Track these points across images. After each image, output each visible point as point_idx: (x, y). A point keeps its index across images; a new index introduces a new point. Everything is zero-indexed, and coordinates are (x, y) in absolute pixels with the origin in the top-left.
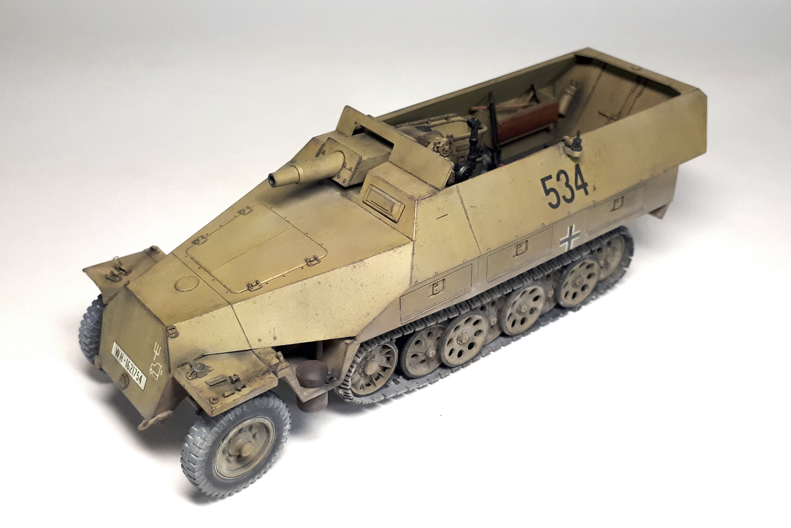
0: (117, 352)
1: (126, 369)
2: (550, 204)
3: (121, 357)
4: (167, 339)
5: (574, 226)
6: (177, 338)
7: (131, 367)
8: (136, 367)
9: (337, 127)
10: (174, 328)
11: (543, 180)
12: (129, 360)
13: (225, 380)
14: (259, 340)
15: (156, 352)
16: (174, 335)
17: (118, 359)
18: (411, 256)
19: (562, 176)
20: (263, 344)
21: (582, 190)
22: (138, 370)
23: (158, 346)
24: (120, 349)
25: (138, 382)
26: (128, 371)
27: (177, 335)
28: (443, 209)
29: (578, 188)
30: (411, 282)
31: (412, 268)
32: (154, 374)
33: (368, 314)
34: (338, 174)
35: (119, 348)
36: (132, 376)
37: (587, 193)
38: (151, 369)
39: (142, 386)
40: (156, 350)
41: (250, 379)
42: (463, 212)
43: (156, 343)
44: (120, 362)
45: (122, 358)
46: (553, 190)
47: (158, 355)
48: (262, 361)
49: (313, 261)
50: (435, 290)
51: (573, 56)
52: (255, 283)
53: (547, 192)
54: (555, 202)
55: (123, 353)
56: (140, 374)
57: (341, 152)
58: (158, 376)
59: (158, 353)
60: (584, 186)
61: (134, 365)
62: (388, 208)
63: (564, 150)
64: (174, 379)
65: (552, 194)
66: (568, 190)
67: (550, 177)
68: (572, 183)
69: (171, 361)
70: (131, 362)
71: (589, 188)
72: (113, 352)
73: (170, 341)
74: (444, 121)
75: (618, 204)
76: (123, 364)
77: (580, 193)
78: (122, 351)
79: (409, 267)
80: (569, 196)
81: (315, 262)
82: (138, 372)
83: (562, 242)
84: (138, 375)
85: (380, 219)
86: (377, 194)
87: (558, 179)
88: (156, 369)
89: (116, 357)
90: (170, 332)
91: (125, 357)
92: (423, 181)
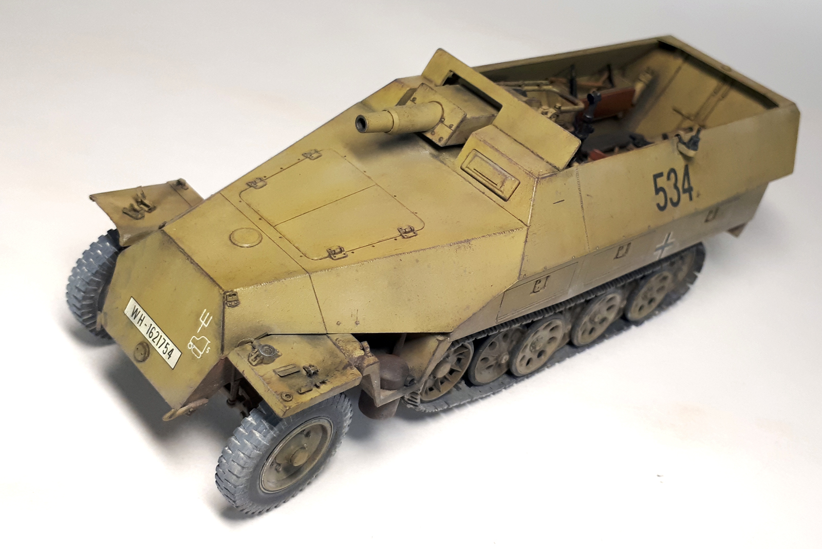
0: (135, 313)
1: (147, 337)
2: (658, 205)
3: (140, 319)
4: (224, 308)
5: (672, 233)
6: (236, 308)
7: (155, 335)
8: (164, 336)
9: (424, 72)
10: (235, 295)
11: (657, 176)
12: (154, 325)
13: (299, 371)
14: (338, 324)
15: (203, 323)
16: (233, 304)
17: (135, 322)
18: (524, 244)
19: (672, 175)
20: (341, 329)
21: (687, 195)
22: (168, 341)
23: (208, 314)
24: (140, 309)
25: (165, 357)
26: (150, 340)
27: (237, 303)
28: (560, 193)
29: (685, 191)
30: (520, 274)
31: (523, 259)
32: (194, 349)
33: (468, 307)
34: (432, 129)
35: (138, 307)
36: (157, 348)
37: (691, 198)
38: (191, 343)
39: (172, 362)
40: (203, 320)
41: (330, 372)
42: (579, 199)
43: (205, 310)
44: (138, 326)
45: (142, 321)
46: (662, 189)
47: (206, 326)
48: (340, 350)
49: (409, 232)
50: (536, 288)
51: (656, 41)
52: (339, 250)
53: (658, 190)
54: (662, 204)
55: (145, 314)
56: (171, 346)
57: (438, 103)
58: (201, 353)
59: (206, 323)
60: (689, 190)
61: (161, 333)
62: (498, 181)
63: (677, 147)
64: (227, 359)
65: (661, 194)
66: (675, 192)
67: (661, 175)
68: (680, 185)
69: (226, 336)
70: (158, 329)
71: (694, 194)
72: (128, 311)
73: (228, 310)
74: (536, 88)
75: (711, 217)
76: (143, 330)
77: (685, 197)
78: (142, 312)
79: (520, 258)
80: (675, 199)
81: (411, 234)
82: (168, 344)
83: (657, 250)
84: (166, 347)
85: (484, 193)
86: (483, 162)
87: (669, 178)
88: (200, 344)
89: (132, 319)
90: (230, 299)
91: (148, 321)
92: (538, 156)
